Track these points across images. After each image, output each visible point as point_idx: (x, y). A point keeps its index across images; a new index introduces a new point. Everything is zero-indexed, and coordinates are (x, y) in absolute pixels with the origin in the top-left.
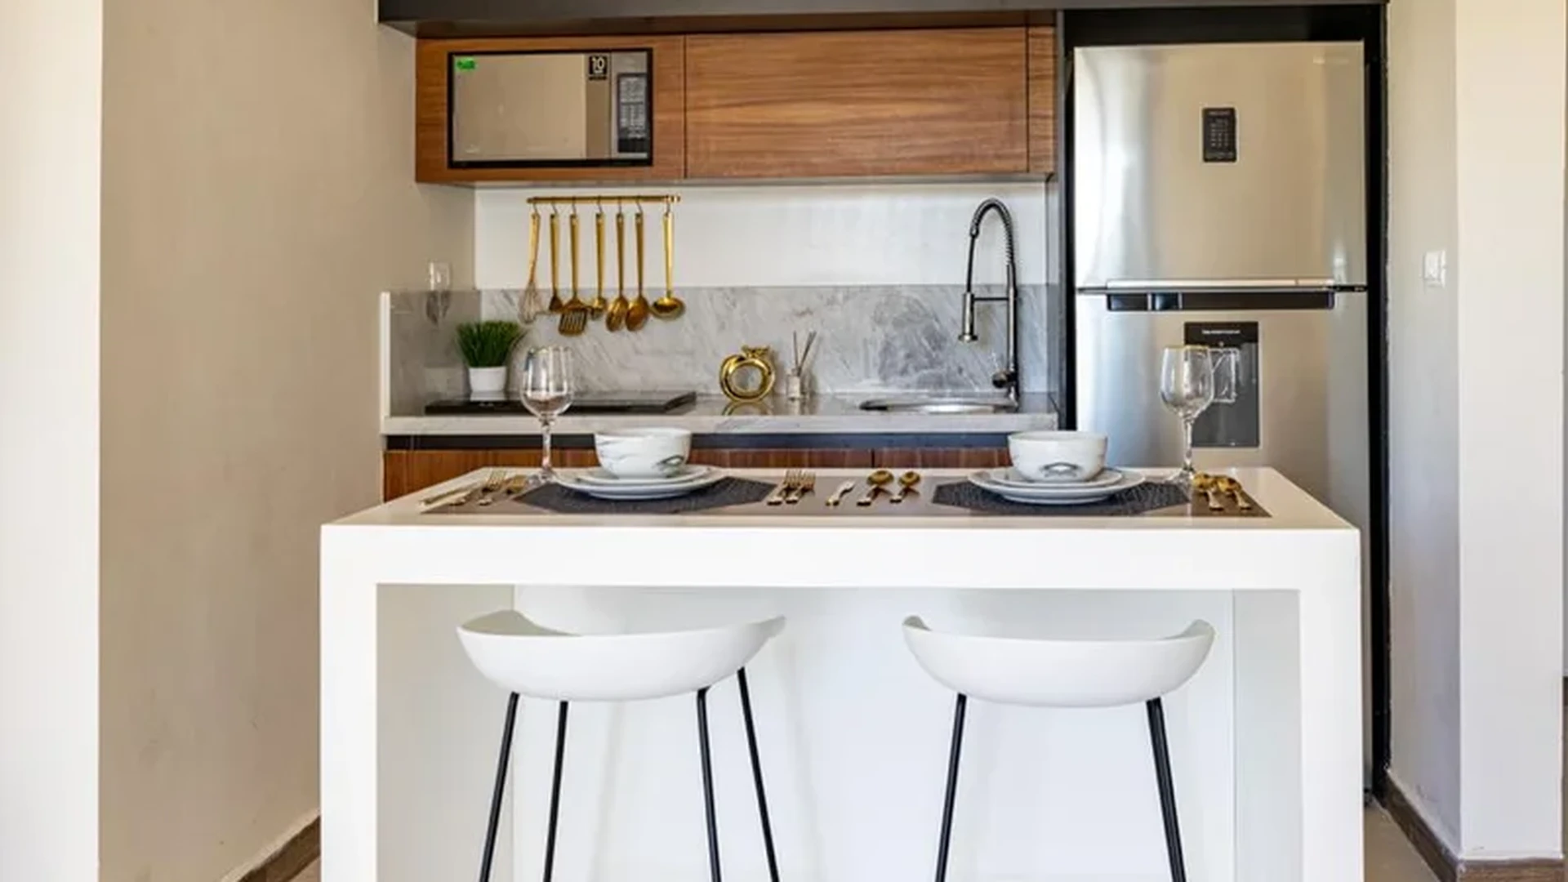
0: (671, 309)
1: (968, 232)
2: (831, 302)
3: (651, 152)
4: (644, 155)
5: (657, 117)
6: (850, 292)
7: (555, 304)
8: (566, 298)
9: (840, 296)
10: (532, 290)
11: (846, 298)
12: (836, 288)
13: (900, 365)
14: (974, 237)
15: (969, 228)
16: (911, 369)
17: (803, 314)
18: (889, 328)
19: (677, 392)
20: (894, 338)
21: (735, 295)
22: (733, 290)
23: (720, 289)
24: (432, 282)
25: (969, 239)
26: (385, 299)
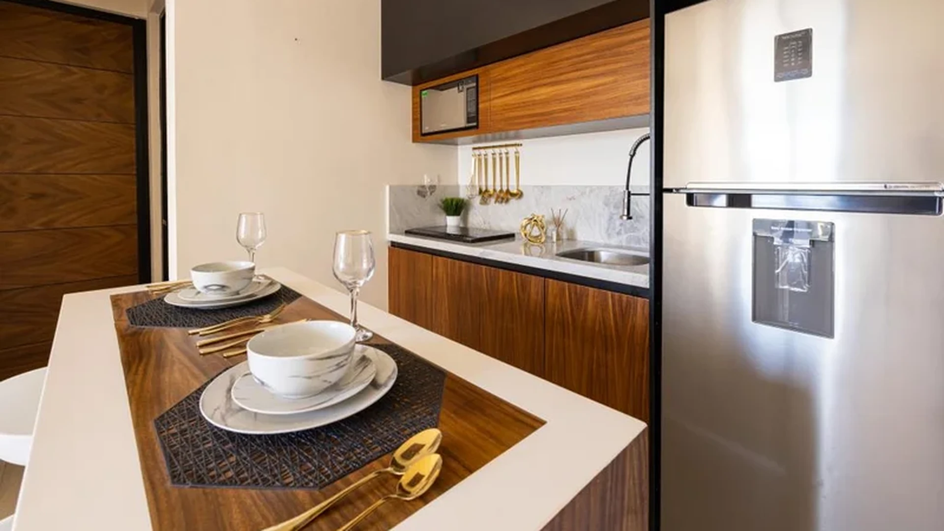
0: (519, 195)
1: (628, 153)
2: (583, 194)
3: (477, 121)
4: (475, 124)
5: (480, 106)
6: (592, 189)
7: (480, 192)
8: (484, 189)
9: (588, 190)
10: (473, 186)
11: (591, 191)
12: (586, 187)
13: (617, 230)
14: (632, 156)
15: (629, 150)
16: (623, 232)
17: (570, 199)
18: (612, 209)
19: (507, 231)
20: (614, 214)
21: (544, 189)
22: (542, 187)
23: (537, 187)
24: (426, 181)
25: (629, 157)
26: (387, 188)
